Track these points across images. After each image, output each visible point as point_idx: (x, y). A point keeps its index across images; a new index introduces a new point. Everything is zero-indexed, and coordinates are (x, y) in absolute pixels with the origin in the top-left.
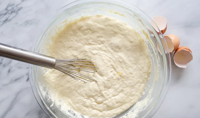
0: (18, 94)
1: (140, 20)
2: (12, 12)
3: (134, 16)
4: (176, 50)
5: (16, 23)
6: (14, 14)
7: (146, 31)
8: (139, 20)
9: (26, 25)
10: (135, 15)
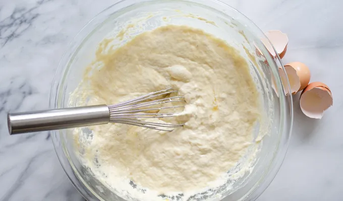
0: (32, 160)
1: (242, 33)
2: (21, 22)
3: (233, 25)
4: (304, 89)
5: (29, 41)
6: (25, 26)
7: (252, 52)
8: (240, 32)
9: (46, 43)
10: (235, 24)
